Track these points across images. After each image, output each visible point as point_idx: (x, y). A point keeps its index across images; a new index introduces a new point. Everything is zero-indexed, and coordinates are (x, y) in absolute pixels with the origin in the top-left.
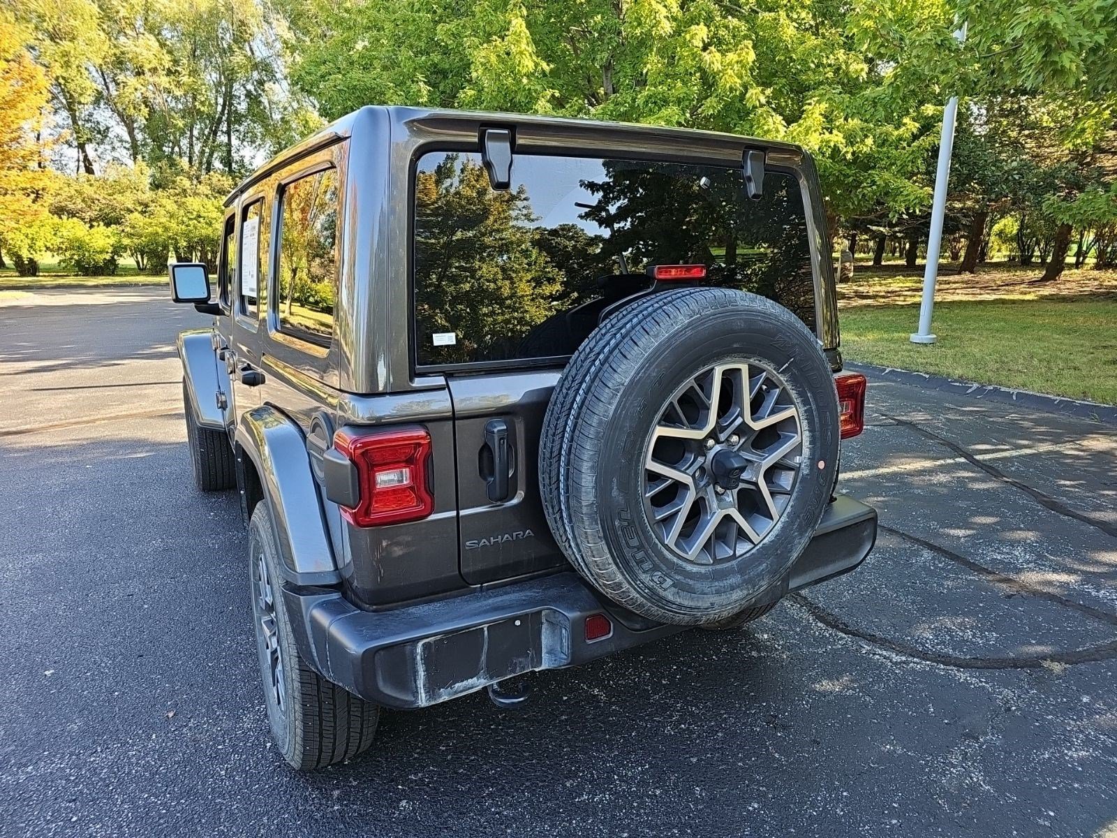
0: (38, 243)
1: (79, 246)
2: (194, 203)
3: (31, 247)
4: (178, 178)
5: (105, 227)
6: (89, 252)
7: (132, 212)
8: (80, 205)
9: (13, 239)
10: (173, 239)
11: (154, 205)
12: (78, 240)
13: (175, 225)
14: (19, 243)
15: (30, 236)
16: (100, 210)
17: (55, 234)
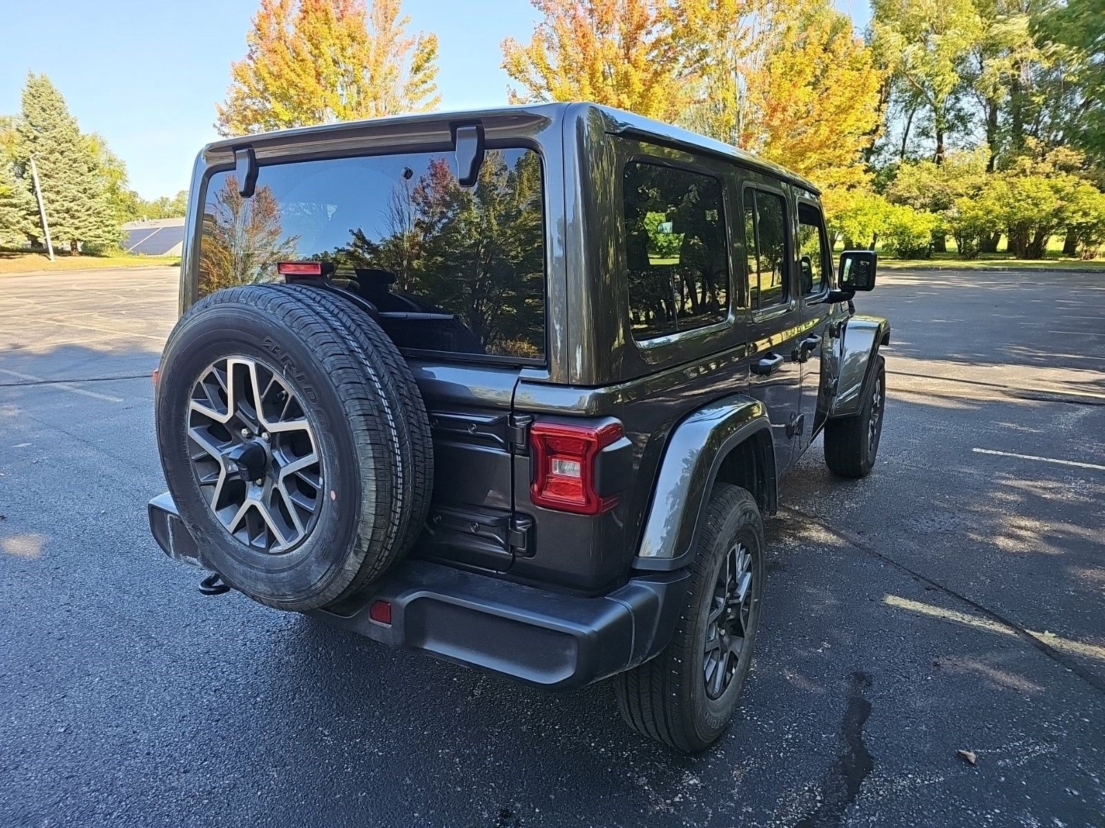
0: (867, 229)
1: (901, 232)
2: (1026, 183)
3: (861, 233)
4: (1020, 158)
5: (930, 213)
6: (909, 237)
7: (962, 196)
8: (915, 192)
9: (848, 226)
10: (991, 222)
11: (986, 188)
12: (901, 226)
13: (998, 208)
14: (852, 230)
15: (863, 223)
16: (934, 196)
17: (884, 222)
